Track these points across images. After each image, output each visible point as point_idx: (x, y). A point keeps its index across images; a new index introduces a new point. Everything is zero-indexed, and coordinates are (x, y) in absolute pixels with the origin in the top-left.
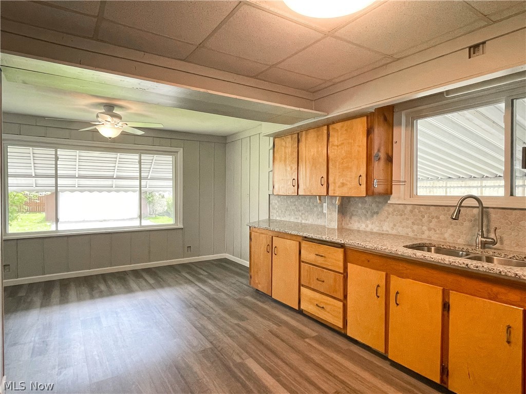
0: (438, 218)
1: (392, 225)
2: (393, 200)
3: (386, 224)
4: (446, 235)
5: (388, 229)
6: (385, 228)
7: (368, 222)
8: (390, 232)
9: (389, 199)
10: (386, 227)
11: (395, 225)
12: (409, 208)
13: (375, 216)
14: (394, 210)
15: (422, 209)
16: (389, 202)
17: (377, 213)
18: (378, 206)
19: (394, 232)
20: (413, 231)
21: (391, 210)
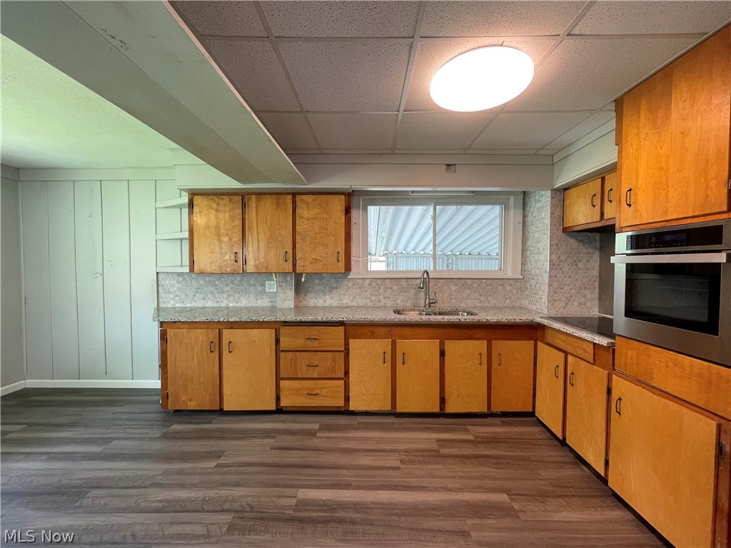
0: (391, 288)
1: (351, 298)
2: (352, 275)
3: (346, 297)
4: (399, 302)
5: (348, 302)
6: (344, 301)
7: (327, 297)
8: (350, 304)
9: (349, 274)
10: (346, 300)
11: (354, 298)
12: (368, 281)
13: (334, 291)
14: (354, 284)
15: (379, 281)
16: (349, 277)
17: (336, 288)
18: (337, 281)
19: (354, 304)
20: (372, 301)
21: (350, 284)
